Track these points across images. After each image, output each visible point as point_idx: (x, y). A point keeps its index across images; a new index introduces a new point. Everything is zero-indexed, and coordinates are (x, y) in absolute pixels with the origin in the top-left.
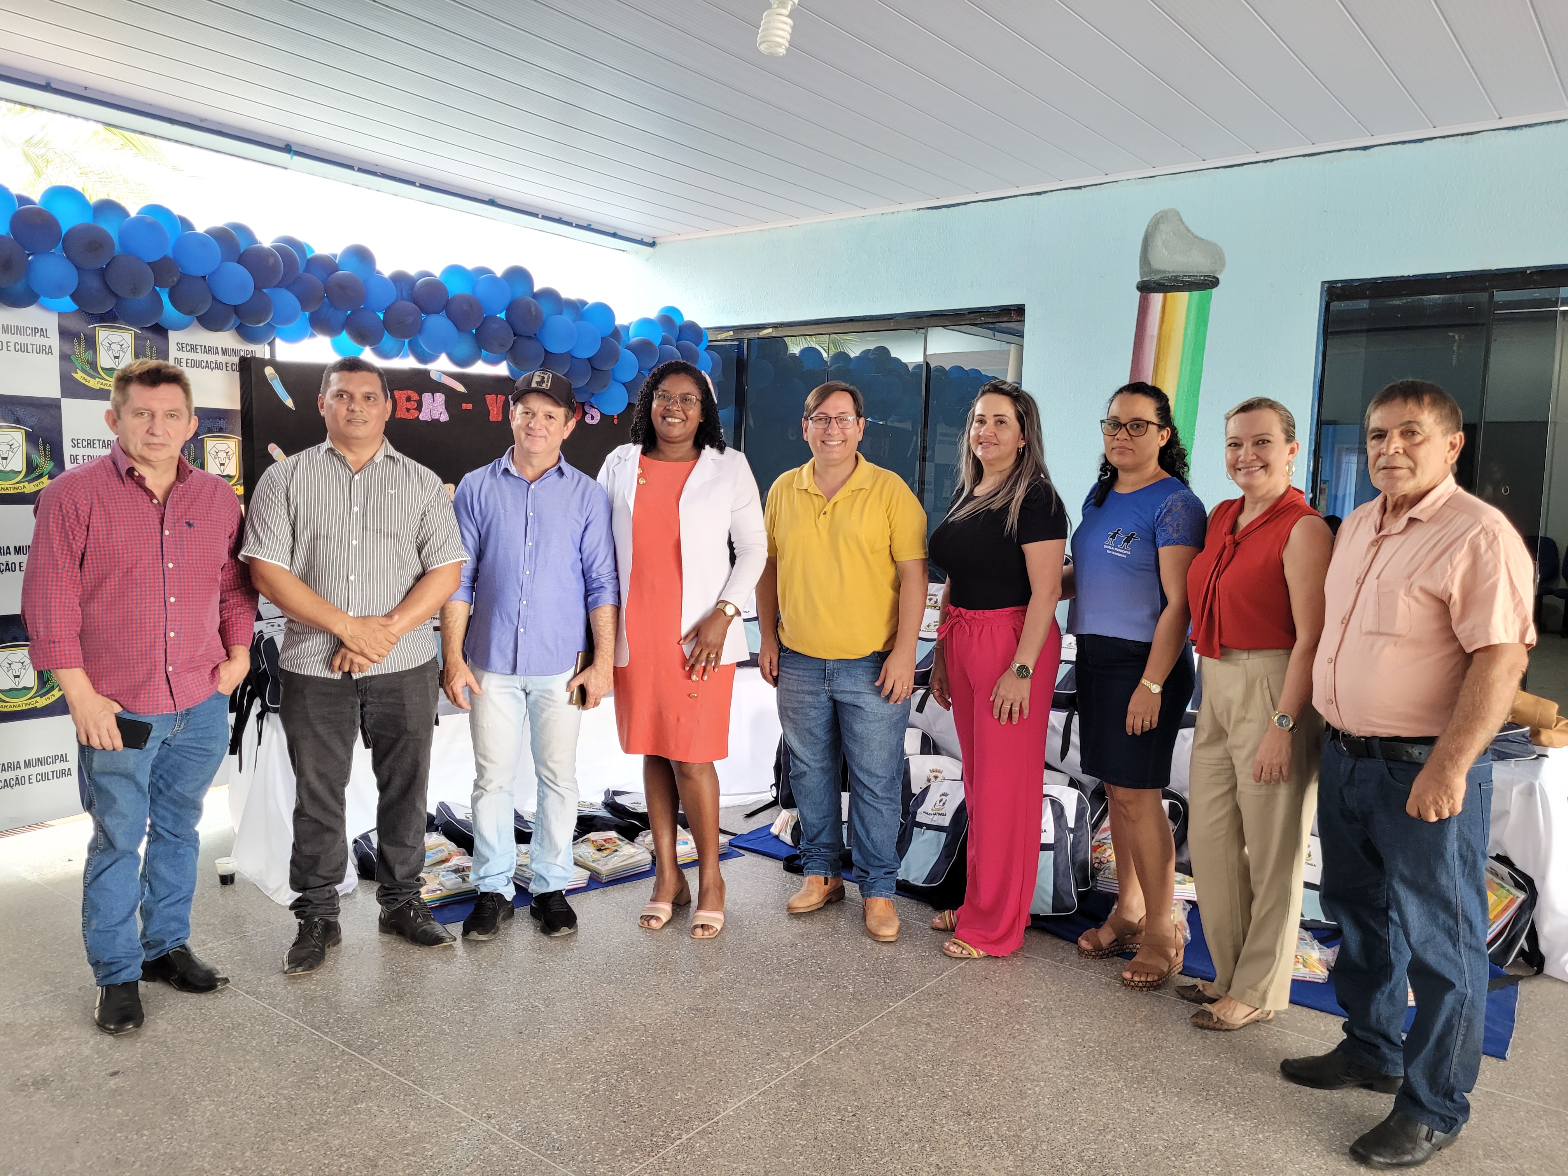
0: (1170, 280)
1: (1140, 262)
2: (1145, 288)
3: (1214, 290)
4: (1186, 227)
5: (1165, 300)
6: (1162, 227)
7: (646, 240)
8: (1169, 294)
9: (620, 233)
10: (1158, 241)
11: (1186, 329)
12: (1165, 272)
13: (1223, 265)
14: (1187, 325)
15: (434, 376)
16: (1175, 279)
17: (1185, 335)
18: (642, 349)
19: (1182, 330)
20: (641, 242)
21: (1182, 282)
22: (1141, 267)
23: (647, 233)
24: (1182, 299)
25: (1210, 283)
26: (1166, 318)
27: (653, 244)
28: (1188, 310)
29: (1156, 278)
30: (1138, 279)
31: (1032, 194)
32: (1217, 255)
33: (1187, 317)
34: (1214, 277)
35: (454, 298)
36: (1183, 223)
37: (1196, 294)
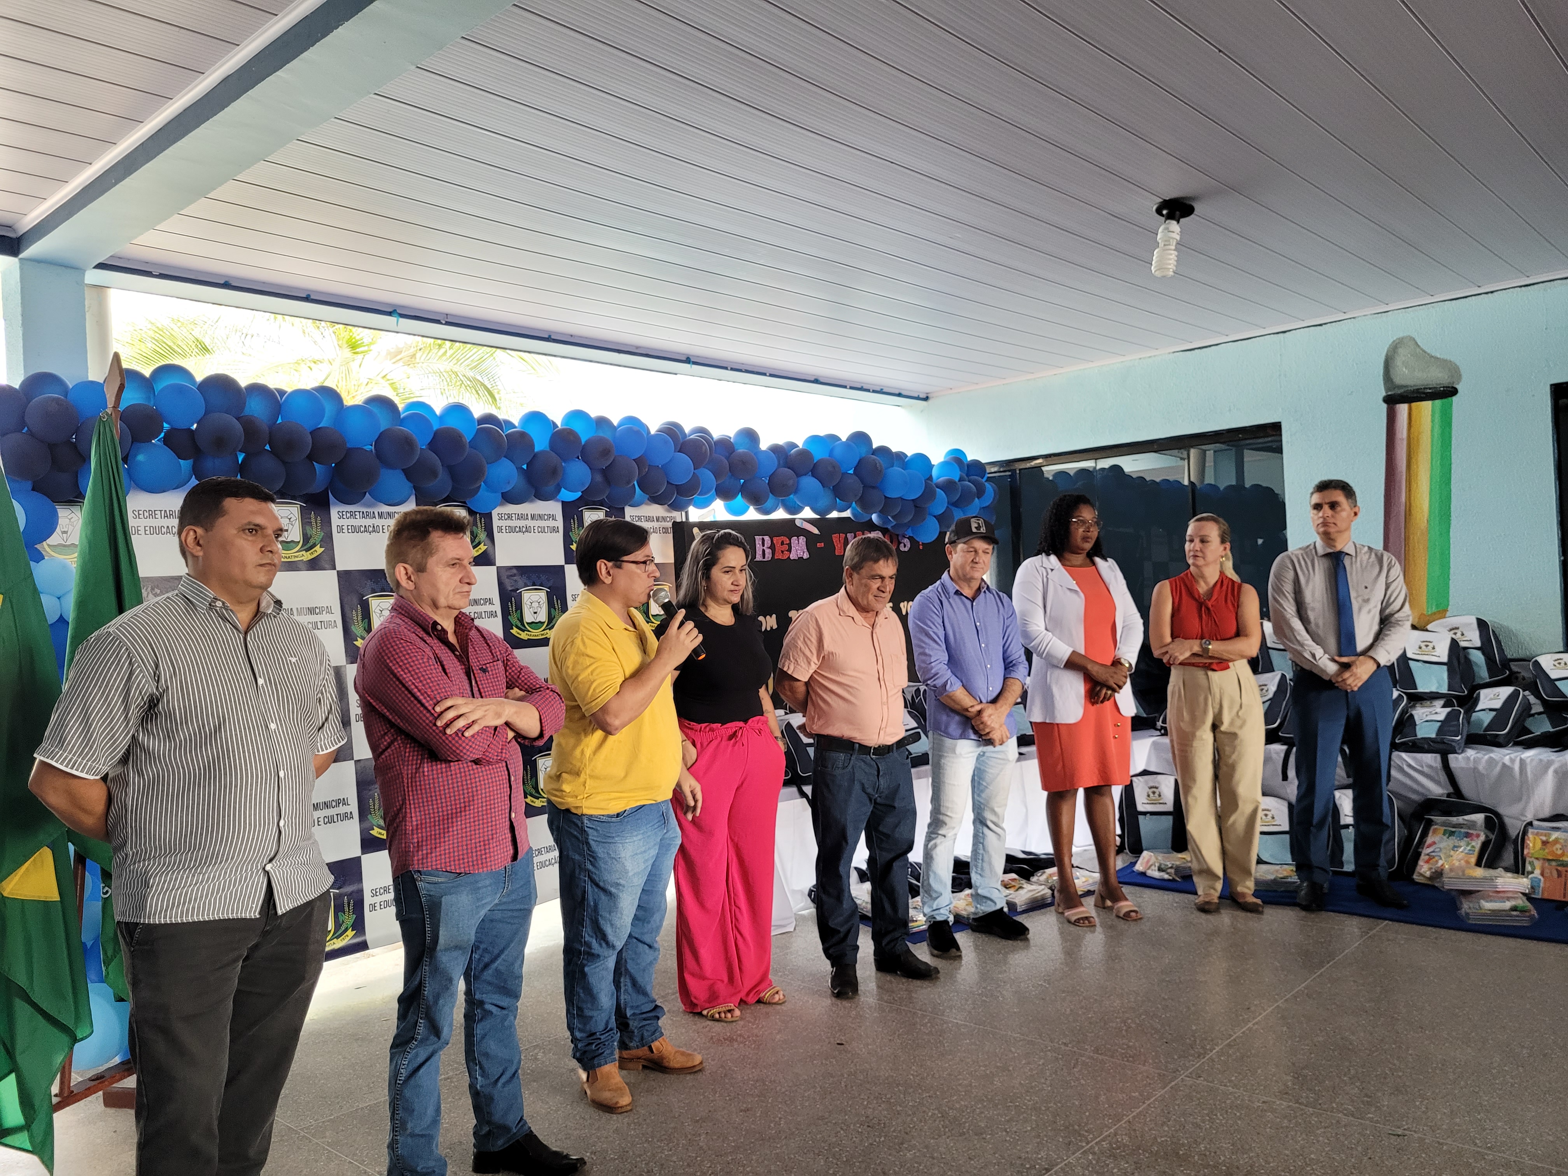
0: (1413, 392)
1: (1384, 379)
2: (1391, 401)
3: (1454, 398)
4: (1422, 349)
5: (1410, 409)
6: (1401, 351)
7: (921, 396)
8: (1414, 405)
9: (904, 393)
10: (1399, 362)
11: (1432, 431)
12: (1406, 386)
13: (1459, 377)
14: (1433, 427)
15: (798, 523)
16: (1417, 391)
17: (1432, 436)
18: (948, 486)
19: (1429, 432)
20: (918, 398)
21: (1424, 393)
22: (1385, 384)
23: (921, 390)
24: (1426, 407)
25: (1450, 392)
26: (1413, 422)
27: (926, 399)
28: (1433, 416)
29: (1399, 392)
30: (1384, 394)
31: (1278, 333)
32: (1455, 371)
33: (1433, 421)
34: (1453, 387)
35: (819, 461)
36: (1419, 346)
37: (1438, 402)
